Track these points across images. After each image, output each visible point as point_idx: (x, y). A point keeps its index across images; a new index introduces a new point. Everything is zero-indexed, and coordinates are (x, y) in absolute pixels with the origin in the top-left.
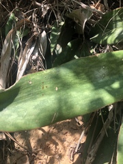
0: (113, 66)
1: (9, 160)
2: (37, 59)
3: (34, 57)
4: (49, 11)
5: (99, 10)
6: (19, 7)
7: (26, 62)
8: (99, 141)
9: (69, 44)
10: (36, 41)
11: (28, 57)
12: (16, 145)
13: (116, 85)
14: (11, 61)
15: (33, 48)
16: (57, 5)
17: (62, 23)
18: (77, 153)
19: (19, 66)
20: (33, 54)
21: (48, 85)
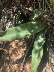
0: (32, 26)
1: (3, 57)
2: (12, 25)
3: (11, 25)
4: (16, 10)
5: (31, 10)
6: (6, 8)
7: (8, 26)
8: (29, 48)
9: (22, 20)
10: (12, 20)
11: (9, 25)
12: (5, 52)
13: (32, 31)
14: (3, 26)
15: (11, 22)
16: (19, 8)
17: (20, 14)
18: (24, 53)
19: (6, 28)
20: (11, 24)
21: (14, 31)
